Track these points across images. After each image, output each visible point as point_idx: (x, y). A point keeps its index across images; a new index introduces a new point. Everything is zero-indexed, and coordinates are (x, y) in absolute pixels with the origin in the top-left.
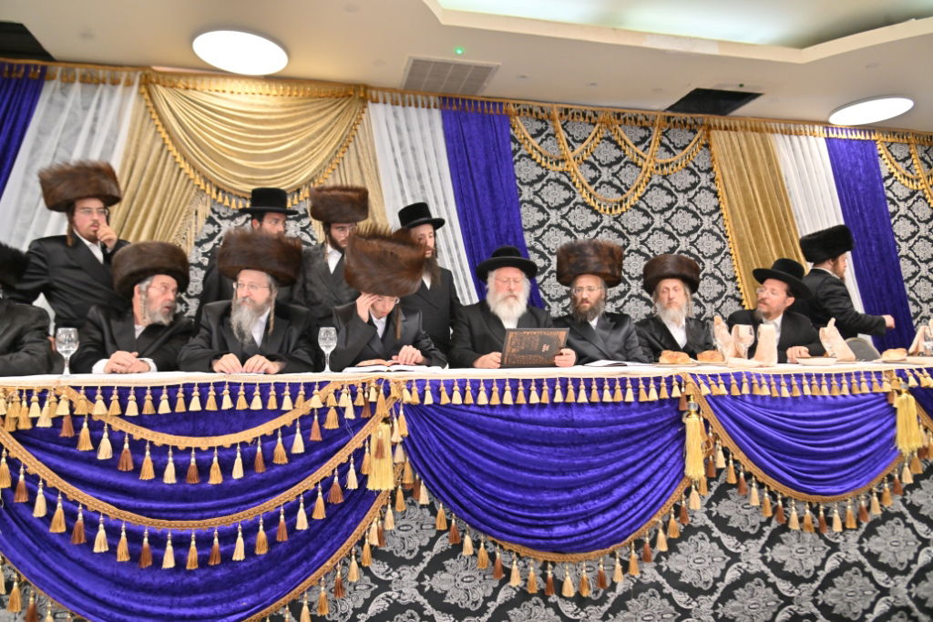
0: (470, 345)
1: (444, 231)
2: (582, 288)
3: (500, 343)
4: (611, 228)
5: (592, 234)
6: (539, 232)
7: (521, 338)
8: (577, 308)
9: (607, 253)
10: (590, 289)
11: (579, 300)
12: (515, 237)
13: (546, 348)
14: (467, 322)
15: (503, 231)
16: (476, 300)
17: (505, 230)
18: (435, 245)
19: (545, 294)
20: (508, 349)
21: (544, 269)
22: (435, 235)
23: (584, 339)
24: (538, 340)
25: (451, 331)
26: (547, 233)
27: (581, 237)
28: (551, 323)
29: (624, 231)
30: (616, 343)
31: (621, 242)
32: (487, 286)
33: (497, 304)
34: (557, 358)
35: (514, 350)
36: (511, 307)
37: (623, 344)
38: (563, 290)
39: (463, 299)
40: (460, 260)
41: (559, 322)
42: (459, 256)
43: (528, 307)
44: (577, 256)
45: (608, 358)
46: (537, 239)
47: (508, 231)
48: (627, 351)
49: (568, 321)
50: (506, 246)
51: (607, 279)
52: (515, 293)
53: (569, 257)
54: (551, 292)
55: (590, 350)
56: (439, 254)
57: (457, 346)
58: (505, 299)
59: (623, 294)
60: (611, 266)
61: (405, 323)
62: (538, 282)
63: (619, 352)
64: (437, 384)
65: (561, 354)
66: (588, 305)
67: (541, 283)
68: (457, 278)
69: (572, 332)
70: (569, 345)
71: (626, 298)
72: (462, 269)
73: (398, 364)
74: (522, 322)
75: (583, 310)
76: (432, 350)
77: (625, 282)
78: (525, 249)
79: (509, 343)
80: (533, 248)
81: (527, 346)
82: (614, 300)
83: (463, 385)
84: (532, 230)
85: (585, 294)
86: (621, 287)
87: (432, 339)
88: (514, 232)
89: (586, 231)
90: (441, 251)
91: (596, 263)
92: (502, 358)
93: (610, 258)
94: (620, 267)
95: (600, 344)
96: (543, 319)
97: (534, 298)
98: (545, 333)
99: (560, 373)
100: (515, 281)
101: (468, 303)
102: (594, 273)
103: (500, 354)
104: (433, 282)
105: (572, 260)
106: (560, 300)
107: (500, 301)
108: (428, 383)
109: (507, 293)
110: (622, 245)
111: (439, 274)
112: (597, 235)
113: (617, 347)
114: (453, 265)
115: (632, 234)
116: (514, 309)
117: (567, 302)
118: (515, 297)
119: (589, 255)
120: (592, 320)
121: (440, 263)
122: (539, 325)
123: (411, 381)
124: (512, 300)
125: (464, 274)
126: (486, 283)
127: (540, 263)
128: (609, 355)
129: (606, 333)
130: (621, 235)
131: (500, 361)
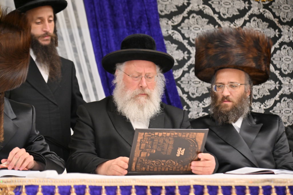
0: (93, 149)
1: (66, 15)
2: (223, 84)
3: (128, 146)
4: (261, 16)
5: (239, 22)
6: (177, 19)
7: (152, 140)
8: (217, 108)
9: (252, 44)
10: (232, 85)
11: (220, 98)
12: (149, 24)
13: (180, 152)
14: (90, 123)
15: (136, 17)
16: (102, 96)
17: (138, 16)
18: (55, 31)
19: (184, 92)
20: (137, 152)
21: (182, 63)
22: (55, 19)
23: (226, 143)
24: (172, 142)
25: (72, 133)
26: (186, 21)
27: (225, 25)
28: (189, 124)
29: (276, 21)
30: (262, 148)
31: (271, 33)
32: (115, 82)
33: (125, 102)
34: (193, 163)
35: (143, 154)
36: (141, 107)
37: (271, 150)
38: (204, 87)
39: (88, 96)
40: (84, 50)
41: (197, 123)
42: (83, 44)
43: (162, 106)
44: (217, 47)
45: (253, 166)
46: (175, 28)
47: (141, 17)
48: (276, 157)
49: (208, 122)
50: (138, 34)
51: (252, 74)
52: (147, 91)
53: (207, 48)
54: (191, 90)
55: (233, 156)
56: (59, 42)
57: (79, 150)
58: (135, 97)
59: (273, 93)
60: (256, 59)
61: (16, 122)
62: (175, 78)
63: (266, 158)
64: (51, 190)
65: (199, 160)
66: (229, 104)
67: (179, 79)
68: (81, 71)
69: (211, 134)
70: (208, 149)
71: (277, 98)
72: (87, 61)
73: (6, 168)
74: (154, 122)
75: (223, 110)
76: (48, 153)
77: (276, 79)
78: (161, 38)
79: (138, 145)
80: (170, 38)
81: (159, 150)
82: (262, 100)
83: (82, 192)
84: (170, 16)
85: (226, 92)
86: (270, 85)
87: (46, 140)
88: (148, 19)
89: (232, 19)
90: (62, 39)
91: (238, 55)
92: (130, 164)
93: (255, 50)
94: (268, 60)
95: (245, 150)
96: (179, 119)
97: (170, 96)
98: (180, 134)
99: (195, 180)
100: (147, 76)
101: (93, 99)
102: (237, 67)
103: (127, 159)
104: (51, 75)
105: (212, 52)
106: (200, 99)
107: (129, 100)
108: (40, 189)
109: (138, 91)
110: (272, 36)
111: (58, 65)
112: (244, 24)
113: (264, 153)
114: (76, 56)
115: (284, 24)
116: (146, 110)
117: (208, 101)
118: (148, 96)
119: (230, 46)
120: (235, 121)
121: (60, 52)
122: (174, 126)
123: (19, 187)
124: (142, 99)
125: (89, 67)
126: (114, 78)
127: (177, 55)
128: (254, 162)
129: (252, 137)
130: (272, 25)
131: (127, 166)
